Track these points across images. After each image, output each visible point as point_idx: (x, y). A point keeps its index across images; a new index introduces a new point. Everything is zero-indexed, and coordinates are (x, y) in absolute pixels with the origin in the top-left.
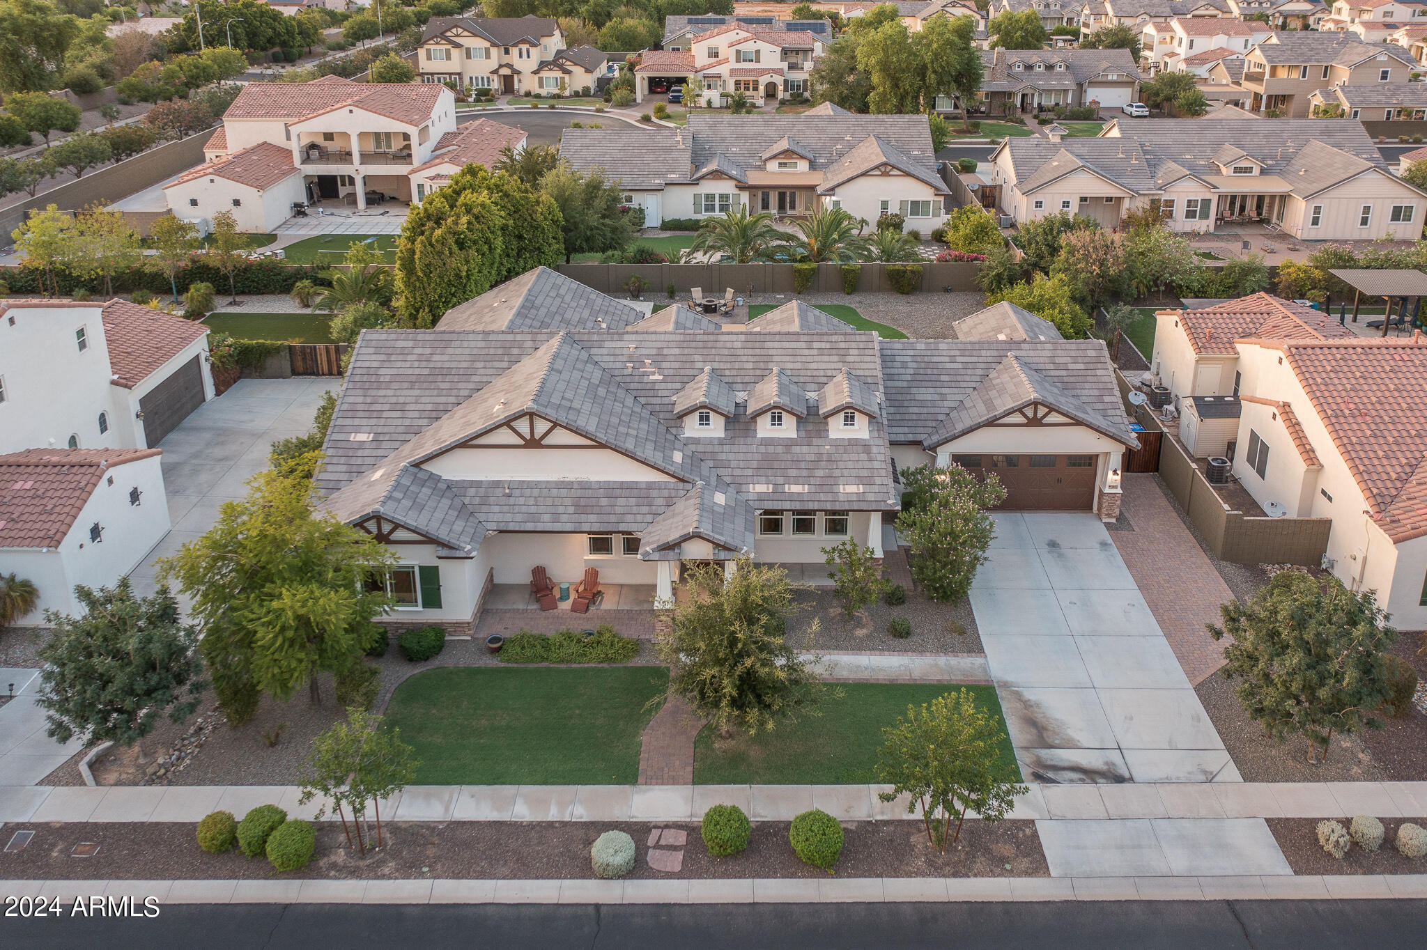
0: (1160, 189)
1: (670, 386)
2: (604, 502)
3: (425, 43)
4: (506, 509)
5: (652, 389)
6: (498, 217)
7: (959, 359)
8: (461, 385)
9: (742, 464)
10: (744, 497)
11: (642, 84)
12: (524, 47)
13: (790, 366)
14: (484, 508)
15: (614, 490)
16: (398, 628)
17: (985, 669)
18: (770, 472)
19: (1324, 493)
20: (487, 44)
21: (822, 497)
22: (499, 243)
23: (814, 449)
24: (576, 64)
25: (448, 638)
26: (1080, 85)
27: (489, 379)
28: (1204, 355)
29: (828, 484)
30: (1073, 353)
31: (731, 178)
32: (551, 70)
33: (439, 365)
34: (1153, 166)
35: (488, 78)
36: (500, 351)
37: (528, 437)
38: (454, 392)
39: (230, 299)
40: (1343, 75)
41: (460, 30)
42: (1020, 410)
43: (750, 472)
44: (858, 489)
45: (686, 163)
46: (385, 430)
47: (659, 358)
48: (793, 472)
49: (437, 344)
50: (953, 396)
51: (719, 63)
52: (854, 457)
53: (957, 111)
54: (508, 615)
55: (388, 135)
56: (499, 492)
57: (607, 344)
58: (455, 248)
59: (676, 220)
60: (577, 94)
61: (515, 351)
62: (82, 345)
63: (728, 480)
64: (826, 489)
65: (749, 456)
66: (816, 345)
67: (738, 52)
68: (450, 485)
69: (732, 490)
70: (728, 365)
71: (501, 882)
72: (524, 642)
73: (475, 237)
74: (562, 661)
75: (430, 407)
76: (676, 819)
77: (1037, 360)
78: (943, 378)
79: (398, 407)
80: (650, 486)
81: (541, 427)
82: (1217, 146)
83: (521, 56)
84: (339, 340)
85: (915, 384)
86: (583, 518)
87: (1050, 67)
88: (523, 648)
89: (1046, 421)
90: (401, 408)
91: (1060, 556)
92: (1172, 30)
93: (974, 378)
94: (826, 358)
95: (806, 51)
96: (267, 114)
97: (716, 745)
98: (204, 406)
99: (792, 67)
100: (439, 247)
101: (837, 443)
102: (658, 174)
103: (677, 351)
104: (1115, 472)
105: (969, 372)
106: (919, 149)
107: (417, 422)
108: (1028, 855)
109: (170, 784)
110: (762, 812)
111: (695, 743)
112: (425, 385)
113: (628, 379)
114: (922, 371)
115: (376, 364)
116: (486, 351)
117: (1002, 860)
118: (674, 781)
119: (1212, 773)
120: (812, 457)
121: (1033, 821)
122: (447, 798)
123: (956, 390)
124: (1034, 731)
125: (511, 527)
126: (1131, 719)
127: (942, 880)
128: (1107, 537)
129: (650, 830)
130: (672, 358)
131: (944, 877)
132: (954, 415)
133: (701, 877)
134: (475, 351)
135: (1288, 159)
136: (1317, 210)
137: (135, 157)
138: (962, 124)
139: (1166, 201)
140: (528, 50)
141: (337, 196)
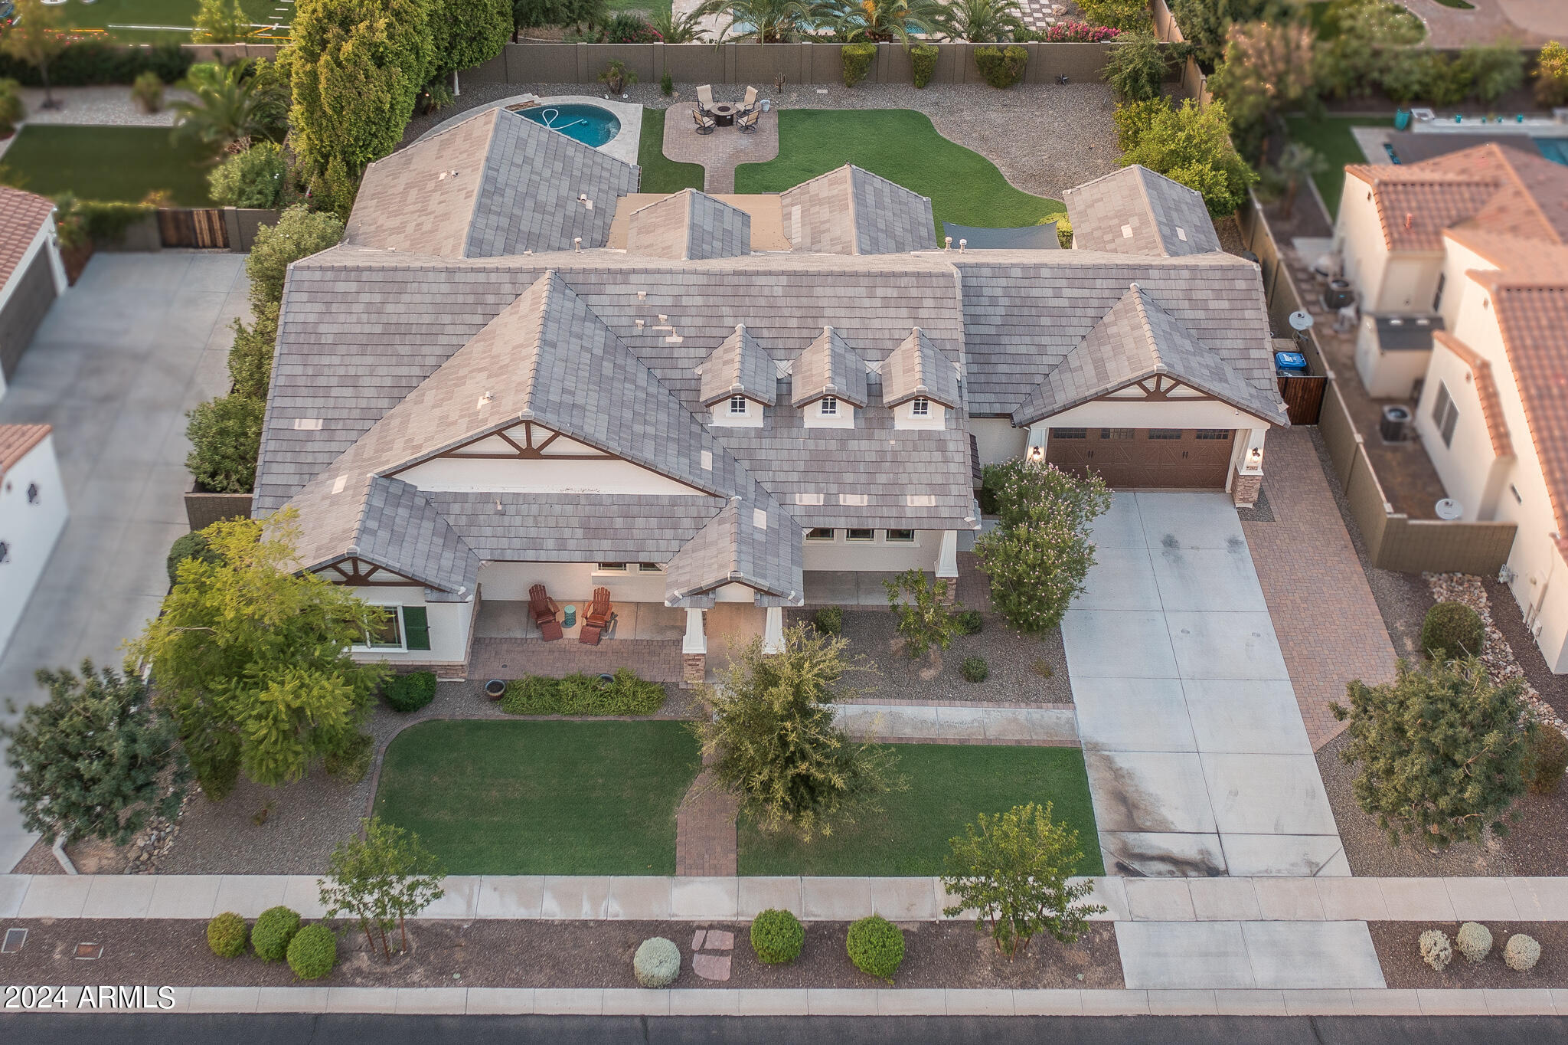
1: (692, 352)
2: (619, 522)
4: (500, 531)
5: (668, 357)
7: (1067, 293)
8: (426, 350)
9: (786, 466)
10: (788, 511)
13: (845, 323)
17: (1073, 726)
18: (820, 477)
19: (1513, 490)
21: (886, 512)
23: (875, 445)
27: (460, 340)
28: (1399, 252)
29: (892, 494)
30: (1215, 285)
33: (395, 319)
36: (471, 299)
37: (524, 446)
42: (1139, 382)
44: (930, 500)
46: (336, 414)
47: (677, 311)
48: (849, 478)
52: (925, 456)
54: (504, 647)
56: (490, 508)
57: (608, 289)
61: (490, 299)
63: (769, 489)
64: (890, 500)
65: (795, 454)
66: (880, 292)
68: (430, 499)
69: (773, 502)
72: (530, 690)
74: (577, 713)
75: (388, 382)
76: (724, 919)
77: (1167, 294)
79: (350, 381)
80: (674, 501)
81: (540, 436)
86: (595, 544)
88: (530, 697)
89: (1171, 394)
90: (352, 382)
91: (1177, 560)
94: (892, 312)
101: (904, 436)
103: (700, 300)
104: (1255, 450)
105: (1078, 312)
107: (374, 403)
108: (1103, 963)
109: (158, 872)
110: (814, 910)
111: (737, 823)
112: (380, 349)
113: (638, 342)
114: (1016, 311)
115: (312, 318)
116: (451, 299)
117: (1075, 969)
118: (716, 871)
119: (1317, 865)
120: (873, 457)
121: (1112, 923)
122: (467, 891)
123: (1058, 340)
124: (1123, 809)
125: (509, 555)
126: (1236, 794)
127: (1009, 991)
128: (1237, 528)
129: (694, 932)
130: (693, 311)
131: (1011, 987)
132: (1054, 376)
133: (750, 986)
134: (438, 299)
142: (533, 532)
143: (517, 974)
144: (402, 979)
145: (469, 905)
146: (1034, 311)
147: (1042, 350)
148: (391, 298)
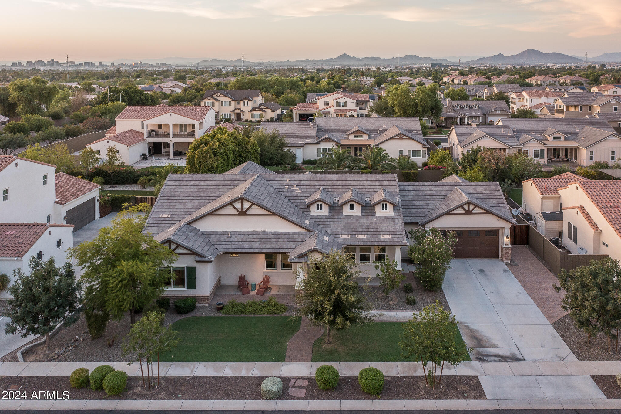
0: (521, 145)
1: (304, 195)
2: (273, 240)
3: (204, 99)
4: (228, 243)
5: (297, 196)
6: (232, 146)
7: (434, 189)
8: (211, 195)
9: (336, 226)
10: (338, 240)
11: (296, 117)
12: (246, 101)
13: (358, 187)
14: (218, 243)
15: (277, 235)
16: (174, 300)
18: (349, 230)
19: (604, 243)
20: (230, 100)
21: (373, 240)
22: (231, 155)
23: (368, 220)
24: (268, 108)
25: (197, 304)
26: (485, 115)
27: (224, 193)
28: (544, 195)
29: (376, 234)
30: (484, 187)
31: (334, 141)
32: (257, 110)
33: (202, 187)
34: (518, 137)
35: (230, 114)
37: (240, 210)
38: (208, 198)
39: (110, 186)
40: (597, 109)
41: (219, 94)
42: (461, 206)
43: (340, 230)
44: (389, 236)
45: (314, 135)
46: (176, 213)
47: (300, 184)
48: (360, 230)
49: (201, 179)
50: (431, 204)
51: (329, 107)
52: (387, 223)
53: (432, 125)
54: (227, 296)
55: (185, 125)
56: (226, 236)
57: (277, 179)
58: (212, 155)
59: (309, 160)
60: (268, 121)
61: (236, 182)
62: (45, 183)
63: (330, 233)
64: (375, 236)
65: (340, 223)
66: (369, 179)
67: (337, 102)
68: (203, 233)
69: (332, 237)
70: (331, 187)
72: (233, 305)
73: (221, 151)
74: (251, 314)
75: (197, 204)
76: (304, 376)
77: (468, 189)
78: (427, 197)
79: (182, 204)
80: (294, 234)
81: (246, 205)
82: (545, 129)
83: (244, 105)
85: (414, 199)
86: (263, 247)
87: (471, 107)
88: (233, 307)
89: (474, 211)
90: (184, 204)
91: (485, 275)
92: (523, 96)
93: (441, 197)
94: (374, 184)
95: (366, 102)
96: (134, 118)
97: (323, 346)
98: (94, 221)
99: (361, 109)
100: (205, 154)
101: (379, 218)
102: (302, 140)
103: (308, 182)
104: (507, 237)
105: (439, 194)
106: (415, 131)
107: (190, 210)
108: (475, 390)
109: (59, 361)
110: (345, 373)
111: (313, 345)
112: (195, 195)
113: (286, 193)
114: (417, 194)
115: (174, 187)
116: (223, 182)
117: (463, 392)
118: (302, 360)
119: (563, 357)
120: (368, 224)
121: (477, 377)
122: (192, 367)
123: (433, 202)
124: (476, 341)
125: (231, 250)
126: (522, 336)
127: (434, 400)
129: (290, 380)
130: (306, 184)
131: (434, 399)
132: (432, 211)
133: (314, 399)
134: (218, 182)
135: (576, 134)
136: (591, 153)
137: (75, 137)
138: (435, 130)
139: (525, 150)
140: (248, 102)
141: (161, 153)
142: (241, 243)
143: (208, 395)
144: (154, 397)
145: (192, 371)
146: (423, 194)
147: (427, 205)
148: (202, 182)
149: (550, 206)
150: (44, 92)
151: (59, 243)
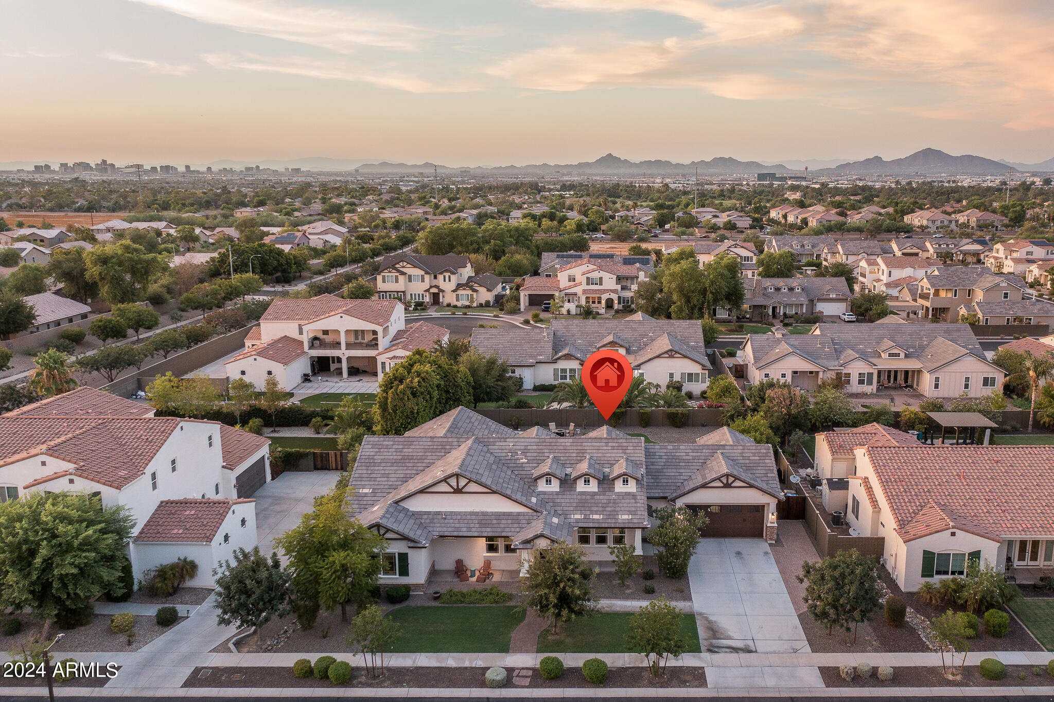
0: (841, 366)
1: (531, 465)
2: (495, 522)
3: (382, 272)
4: (443, 525)
5: (521, 467)
6: (436, 379)
8: (419, 465)
9: (568, 505)
10: (569, 521)
11: (524, 299)
12: (447, 275)
13: (596, 455)
14: (431, 525)
15: (500, 516)
16: (385, 588)
17: (691, 607)
18: (582, 509)
19: (881, 523)
20: (423, 273)
21: (609, 521)
22: (436, 394)
23: (606, 497)
24: (481, 286)
25: (411, 593)
26: (812, 301)
27: (434, 461)
28: (836, 456)
29: (614, 514)
30: (753, 451)
31: (577, 359)
32: (464, 289)
33: (407, 454)
34: (838, 352)
35: (423, 295)
36: (440, 447)
37: (455, 487)
38: (415, 468)
39: (272, 429)
40: (980, 295)
41: (405, 264)
42: (719, 479)
43: (572, 509)
44: (629, 517)
45: (549, 350)
46: (378, 487)
47: (526, 451)
48: (595, 509)
49: (405, 443)
50: (686, 473)
51: (575, 286)
52: (628, 501)
53: (730, 318)
54: (444, 583)
55: (363, 331)
56: (440, 517)
57: (497, 444)
58: (411, 396)
59: (542, 385)
60: (481, 305)
61: (448, 447)
62: (211, 444)
63: (560, 512)
64: (611, 517)
65: (572, 501)
66: (610, 444)
67: (588, 278)
68: (414, 513)
69: (562, 517)
70: (563, 455)
71: (441, 689)
72: (451, 593)
73: (422, 390)
74: (471, 603)
75: (403, 475)
76: (529, 666)
77: (733, 455)
78: (681, 464)
79: (385, 476)
80: (519, 514)
81: (463, 482)
82: (879, 340)
83: (445, 281)
84: (343, 449)
85: (665, 467)
86: (484, 529)
87: (791, 289)
88: (451, 596)
89: (733, 485)
90: (387, 476)
91: (742, 558)
92: (878, 264)
93: (698, 464)
94: (615, 451)
95: (634, 278)
96: (288, 319)
97: (549, 637)
98: (266, 485)
99: (623, 288)
100: (401, 396)
101: (619, 494)
102: (531, 356)
103: (535, 447)
104: (773, 514)
105: (696, 461)
106: (695, 342)
107: (395, 483)
108: (698, 680)
109: (275, 652)
110: (570, 663)
111: (539, 637)
112: (399, 464)
113: (508, 462)
115: (373, 453)
117: (686, 682)
118: (527, 651)
119: (797, 649)
120: (605, 501)
121: (703, 668)
122: (414, 658)
123: (688, 471)
124: (711, 633)
125: (446, 534)
126: (762, 628)
128: (769, 549)
129: (514, 670)
130: (532, 451)
132: (684, 483)
133: (538, 687)
135: (923, 348)
136: (937, 379)
137: (200, 345)
138: (733, 326)
139: (845, 374)
140: (449, 277)
141: (329, 370)
142: (457, 525)
143: (432, 683)
144: (380, 685)
145: (414, 662)
146: (677, 461)
147: (681, 474)
149: (840, 470)
150: (139, 266)
151: (243, 522)
